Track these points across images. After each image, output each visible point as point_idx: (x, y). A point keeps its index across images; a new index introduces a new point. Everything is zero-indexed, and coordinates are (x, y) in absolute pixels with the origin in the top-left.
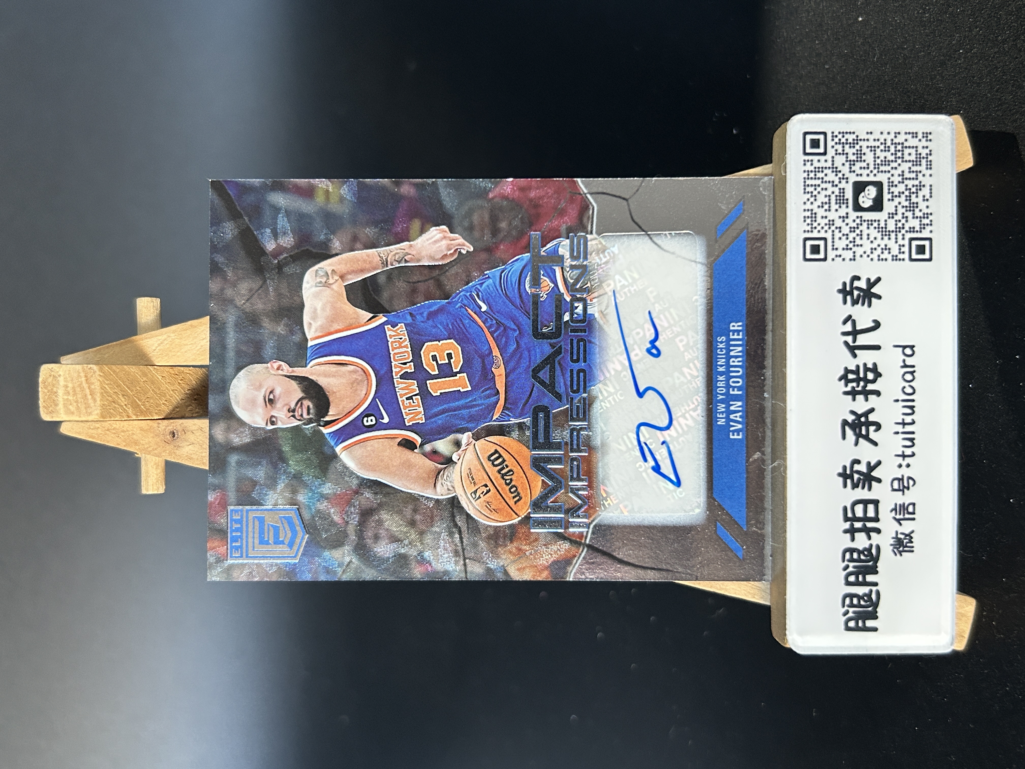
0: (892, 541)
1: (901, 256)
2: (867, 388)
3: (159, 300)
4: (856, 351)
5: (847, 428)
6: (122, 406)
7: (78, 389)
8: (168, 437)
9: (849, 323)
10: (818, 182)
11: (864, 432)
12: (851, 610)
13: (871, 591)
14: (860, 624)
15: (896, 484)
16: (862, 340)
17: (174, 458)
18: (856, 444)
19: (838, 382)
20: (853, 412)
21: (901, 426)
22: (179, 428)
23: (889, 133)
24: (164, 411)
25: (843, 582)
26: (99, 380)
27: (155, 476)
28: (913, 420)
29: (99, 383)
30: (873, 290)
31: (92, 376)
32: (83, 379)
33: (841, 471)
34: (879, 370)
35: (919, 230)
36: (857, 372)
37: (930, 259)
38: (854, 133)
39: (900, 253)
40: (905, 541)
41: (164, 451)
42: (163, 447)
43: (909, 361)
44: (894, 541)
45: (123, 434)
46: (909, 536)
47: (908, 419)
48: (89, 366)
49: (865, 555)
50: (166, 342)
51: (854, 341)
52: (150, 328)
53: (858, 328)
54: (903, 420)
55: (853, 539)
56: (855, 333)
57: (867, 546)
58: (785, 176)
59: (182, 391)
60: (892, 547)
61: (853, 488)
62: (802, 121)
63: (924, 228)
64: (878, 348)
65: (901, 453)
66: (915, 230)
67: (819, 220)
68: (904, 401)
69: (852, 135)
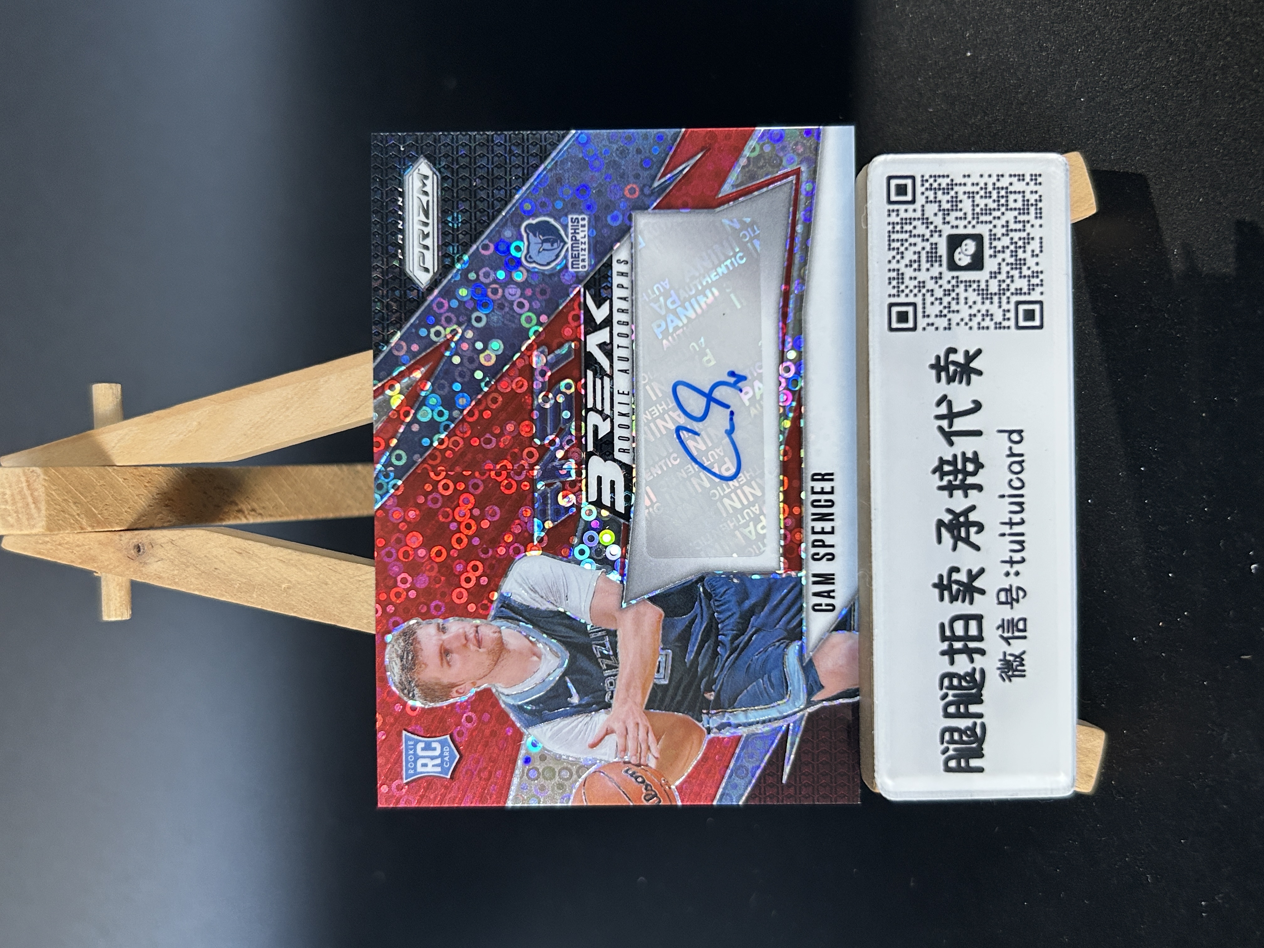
0: (999, 665)
1: (1006, 323)
2: (967, 482)
3: (119, 386)
4: (954, 439)
5: (943, 530)
6: (74, 516)
7: (18, 497)
8: (132, 552)
9: (944, 405)
10: (906, 236)
11: (963, 534)
12: (952, 747)
13: (975, 724)
14: (963, 764)
15: (1003, 596)
16: (960, 424)
17: (140, 577)
18: (955, 548)
19: (931, 474)
20: (949, 511)
21: (1008, 527)
22: (145, 541)
23: (990, 176)
24: (126, 521)
25: (941, 713)
26: (43, 485)
27: (118, 599)
28: (1022, 519)
29: (43, 489)
30: (972, 365)
31: (35, 481)
32: (24, 484)
33: (936, 580)
34: (981, 460)
35: (1027, 292)
36: (954, 462)
37: (1041, 327)
38: (948, 176)
39: (1004, 319)
40: (1015, 664)
41: (128, 569)
42: (127, 564)
43: (1017, 449)
44: (1002, 664)
45: (78, 549)
46: (1020, 658)
47: (1016, 518)
48: (32, 469)
49: (966, 681)
50: (127, 438)
51: (951, 426)
52: (109, 421)
53: (955, 410)
54: (1011, 519)
55: (952, 662)
56: (951, 416)
57: (969, 669)
58: (867, 230)
59: (150, 495)
60: (999, 672)
61: (951, 602)
62: (885, 162)
63: (1033, 289)
64: (979, 433)
65: (1008, 559)
66: (1023, 291)
67: (907, 281)
68: (1011, 496)
69: (945, 179)
